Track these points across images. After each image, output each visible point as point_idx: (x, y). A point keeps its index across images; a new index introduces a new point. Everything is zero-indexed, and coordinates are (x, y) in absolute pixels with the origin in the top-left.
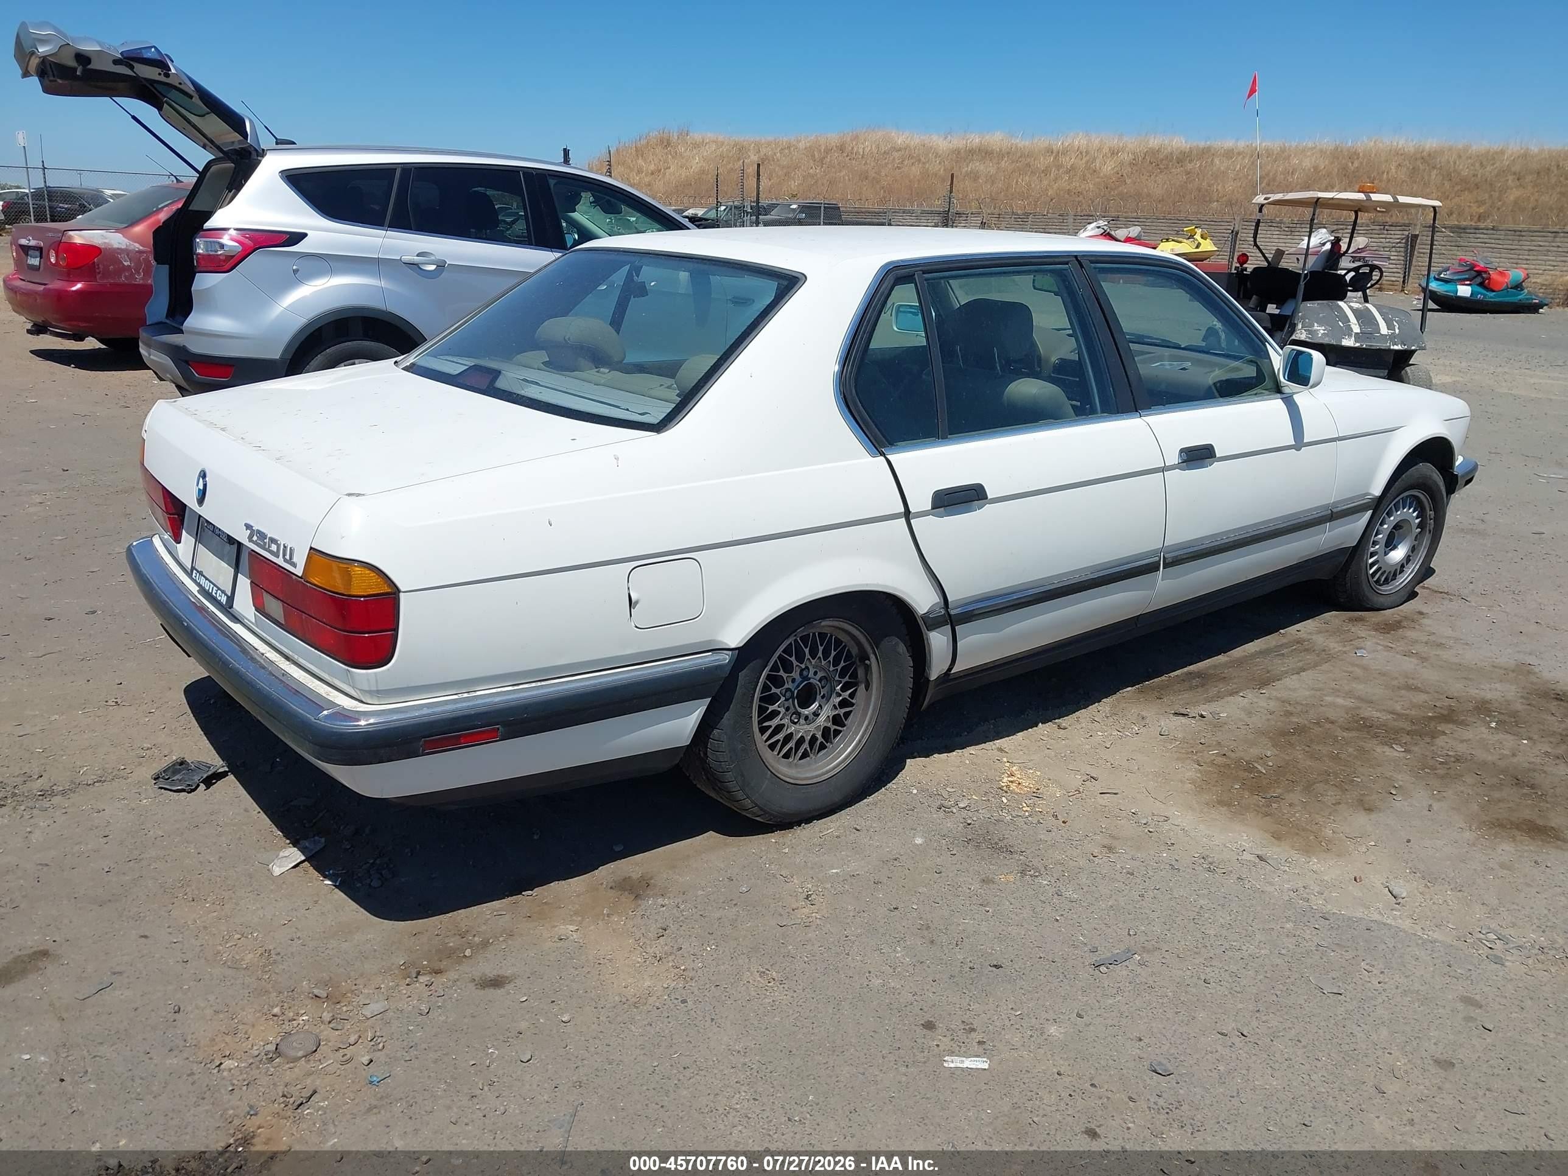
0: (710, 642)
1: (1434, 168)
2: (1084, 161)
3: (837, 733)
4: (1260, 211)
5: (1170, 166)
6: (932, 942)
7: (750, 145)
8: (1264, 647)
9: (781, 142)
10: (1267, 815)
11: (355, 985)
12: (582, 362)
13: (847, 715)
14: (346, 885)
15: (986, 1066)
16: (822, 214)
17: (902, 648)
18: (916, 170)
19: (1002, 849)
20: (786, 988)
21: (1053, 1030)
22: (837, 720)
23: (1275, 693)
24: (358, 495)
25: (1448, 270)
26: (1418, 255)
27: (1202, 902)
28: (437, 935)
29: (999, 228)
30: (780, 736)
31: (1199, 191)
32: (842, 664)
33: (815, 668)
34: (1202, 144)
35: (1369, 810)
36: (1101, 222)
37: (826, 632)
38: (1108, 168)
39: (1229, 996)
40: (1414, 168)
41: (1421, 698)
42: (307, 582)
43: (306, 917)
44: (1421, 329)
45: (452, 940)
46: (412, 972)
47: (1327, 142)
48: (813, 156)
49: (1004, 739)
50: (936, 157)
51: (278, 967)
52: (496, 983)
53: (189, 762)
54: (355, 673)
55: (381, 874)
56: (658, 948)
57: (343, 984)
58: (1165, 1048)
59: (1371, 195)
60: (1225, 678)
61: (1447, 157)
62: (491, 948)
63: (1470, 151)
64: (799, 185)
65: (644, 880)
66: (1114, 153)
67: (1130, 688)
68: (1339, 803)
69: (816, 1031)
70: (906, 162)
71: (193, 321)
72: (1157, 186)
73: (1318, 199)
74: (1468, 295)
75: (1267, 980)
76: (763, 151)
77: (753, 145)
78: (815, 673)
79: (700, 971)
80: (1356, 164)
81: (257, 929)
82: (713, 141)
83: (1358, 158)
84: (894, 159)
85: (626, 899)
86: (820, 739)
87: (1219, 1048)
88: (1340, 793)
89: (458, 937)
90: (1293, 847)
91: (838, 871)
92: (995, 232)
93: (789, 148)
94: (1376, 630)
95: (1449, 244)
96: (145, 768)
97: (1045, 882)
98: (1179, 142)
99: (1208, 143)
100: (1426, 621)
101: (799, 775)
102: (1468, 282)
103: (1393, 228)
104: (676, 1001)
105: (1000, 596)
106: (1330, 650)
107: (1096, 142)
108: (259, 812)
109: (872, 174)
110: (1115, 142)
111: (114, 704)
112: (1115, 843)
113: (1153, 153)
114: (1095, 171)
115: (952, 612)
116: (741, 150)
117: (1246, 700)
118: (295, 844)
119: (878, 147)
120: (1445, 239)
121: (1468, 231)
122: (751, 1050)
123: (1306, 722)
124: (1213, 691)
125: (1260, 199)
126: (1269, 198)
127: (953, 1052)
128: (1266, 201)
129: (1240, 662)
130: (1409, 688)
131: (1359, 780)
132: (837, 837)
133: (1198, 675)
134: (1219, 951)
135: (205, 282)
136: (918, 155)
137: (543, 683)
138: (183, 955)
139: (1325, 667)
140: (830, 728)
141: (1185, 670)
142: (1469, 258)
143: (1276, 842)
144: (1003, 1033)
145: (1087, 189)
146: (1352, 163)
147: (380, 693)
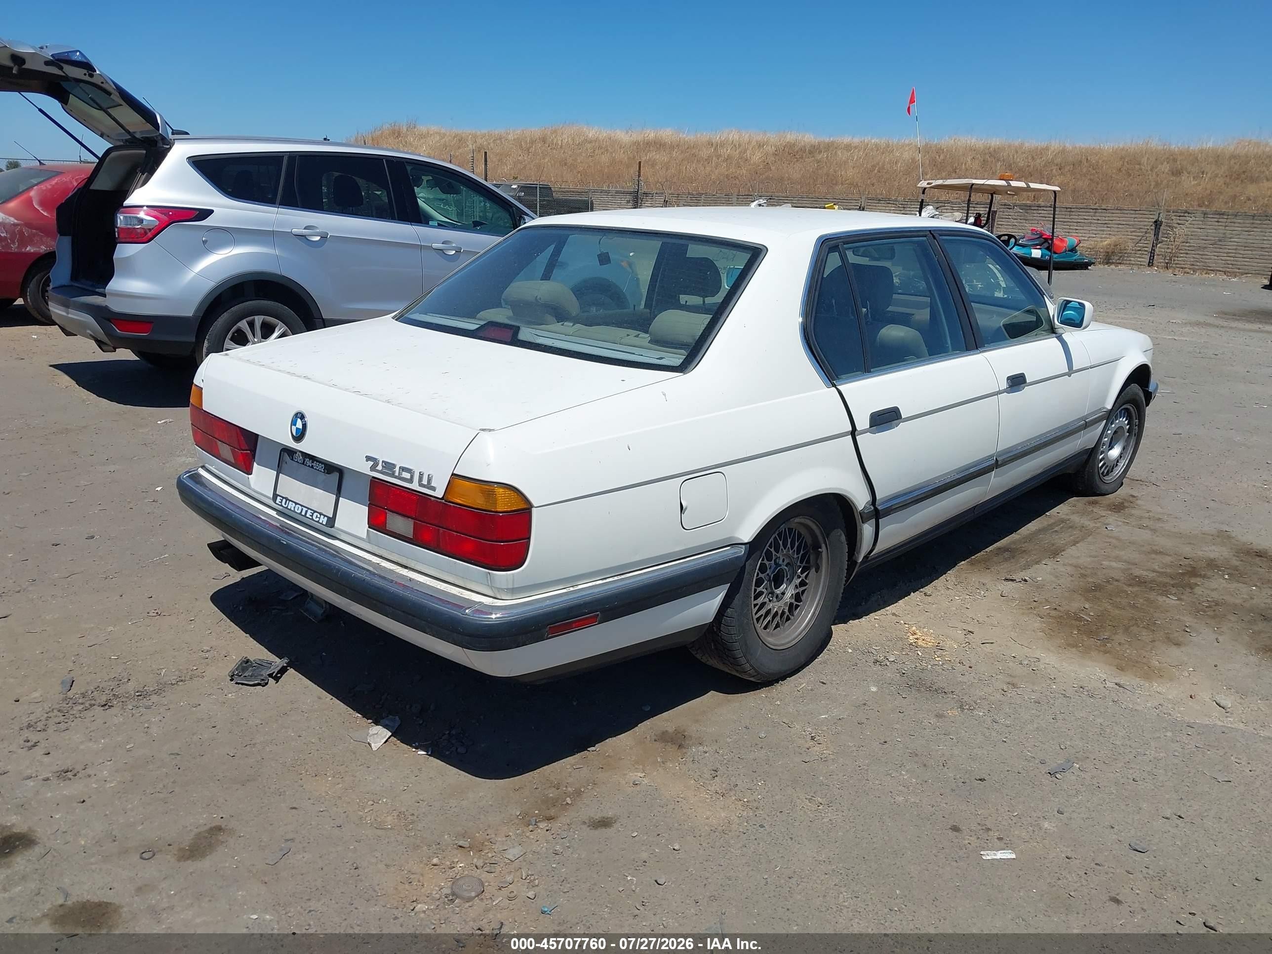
0: (730, 538)
1: (998, 160)
2: (737, 152)
3: (797, 606)
4: (923, 193)
5: (804, 156)
6: (925, 765)
7: (468, 136)
8: (1041, 526)
9: (493, 135)
10: (1106, 652)
11: (488, 835)
12: (549, 318)
13: (803, 592)
14: (436, 752)
15: (1013, 856)
16: (538, 193)
17: (843, 538)
18: (605, 159)
19: (935, 690)
20: (835, 810)
21: (1046, 825)
22: (798, 597)
23: (1067, 561)
24: (490, 430)
25: (1024, 238)
26: (997, 226)
27: (1099, 720)
28: (536, 788)
29: (678, 206)
30: (763, 612)
31: (828, 176)
32: (802, 552)
33: (783, 556)
34: (827, 140)
35: (1178, 644)
36: (761, 200)
37: (792, 527)
38: (757, 158)
39: (1156, 789)
40: (984, 161)
41: (1168, 559)
42: (450, 502)
43: (420, 783)
44: (1049, 282)
45: (550, 791)
46: (527, 820)
47: (919, 141)
48: (521, 146)
49: (891, 606)
50: (620, 148)
51: (418, 825)
52: (604, 823)
53: (252, 660)
54: (494, 574)
55: (462, 742)
56: (716, 785)
57: (477, 835)
58: (1133, 832)
59: (1010, 182)
60: (1025, 551)
61: (1007, 152)
62: (584, 795)
63: (1024, 148)
64: (511, 169)
65: (679, 733)
66: (760, 145)
67: (963, 562)
68: (1154, 641)
69: (875, 840)
70: (596, 152)
71: (116, 284)
72: (795, 171)
73: (973, 184)
74: (1039, 256)
75: (1175, 776)
76: (479, 141)
77: (471, 136)
78: (783, 561)
79: (761, 802)
80: (942, 157)
81: (383, 796)
82: (437, 133)
83: (943, 153)
84: (587, 149)
85: (671, 748)
86: (787, 613)
87: (1170, 829)
88: (1151, 633)
89: (554, 789)
90: (1136, 676)
91: (827, 716)
92: (676, 209)
93: (500, 139)
94: (1110, 510)
95: (1020, 218)
96: (213, 668)
97: (981, 714)
98: (809, 138)
99: (831, 139)
100: (1139, 502)
101: (777, 643)
102: (1039, 247)
103: (978, 206)
104: (755, 827)
105: (905, 494)
106: (1086, 527)
107: (746, 138)
108: (332, 699)
109: (570, 161)
110: (760, 138)
111: (155, 614)
112: (1015, 681)
113: (791, 145)
114: (746, 160)
115: (879, 508)
116: (461, 141)
117: (1049, 567)
118: (377, 723)
119: (573, 139)
120: (1016, 214)
121: (1033, 208)
122: (833, 859)
123: (1099, 581)
124: (1023, 562)
125: (923, 184)
126: (932, 183)
127: (984, 848)
128: (929, 186)
129: (1030, 538)
130: (1156, 552)
131: (1159, 623)
132: (812, 690)
133: (1005, 549)
134: (1131, 756)
135: (125, 251)
136: (607, 146)
137: (623, 577)
138: (334, 821)
139: (1090, 539)
140: (793, 604)
141: (995, 545)
142: (1039, 229)
143: (1122, 672)
144: (1012, 830)
145: (741, 173)
146: (939, 156)
147: (514, 591)
